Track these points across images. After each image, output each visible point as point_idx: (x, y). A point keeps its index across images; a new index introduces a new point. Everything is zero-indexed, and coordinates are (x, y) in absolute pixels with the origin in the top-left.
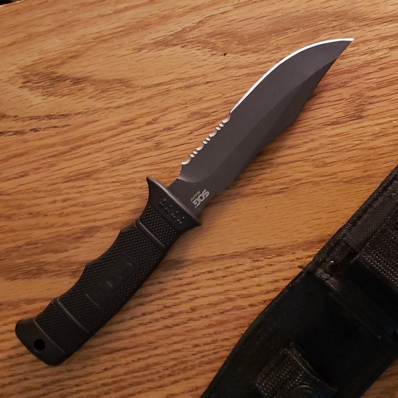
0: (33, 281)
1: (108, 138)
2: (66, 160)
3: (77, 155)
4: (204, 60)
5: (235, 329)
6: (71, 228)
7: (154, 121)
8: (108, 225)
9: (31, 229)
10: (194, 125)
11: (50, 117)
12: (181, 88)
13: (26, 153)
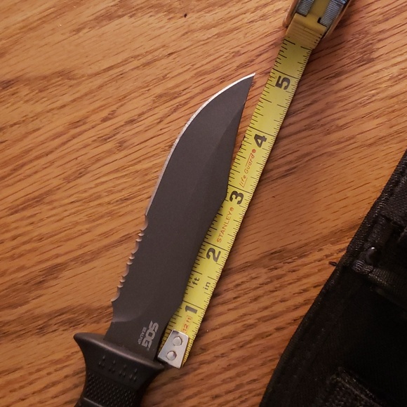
1: (56, 149)
2: (9, 186)
4: (161, 28)
5: (262, 365)
7: (112, 115)
10: (162, 110)
12: (137, 68)
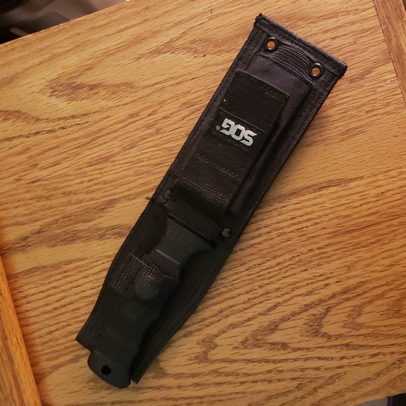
0: (69, 246)
1: (119, 129)
2: (89, 149)
3: (97, 145)
4: (189, 62)
6: (95, 202)
7: (154, 113)
8: (124, 197)
9: (65, 206)
10: (185, 112)
11: (73, 117)
12: (173, 85)
13: (57, 147)
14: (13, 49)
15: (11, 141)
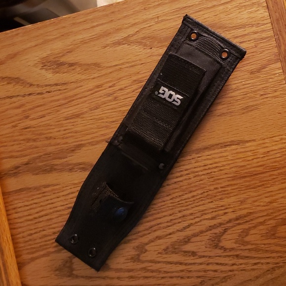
0: (48, 175)
1: (88, 96)
2: (66, 108)
3: (72, 105)
4: (140, 52)
6: (68, 145)
7: (113, 85)
8: (89, 143)
9: (47, 146)
10: (134, 87)
11: (56, 85)
12: (127, 67)
13: (44, 105)
14: (17, 34)
15: (11, 98)
